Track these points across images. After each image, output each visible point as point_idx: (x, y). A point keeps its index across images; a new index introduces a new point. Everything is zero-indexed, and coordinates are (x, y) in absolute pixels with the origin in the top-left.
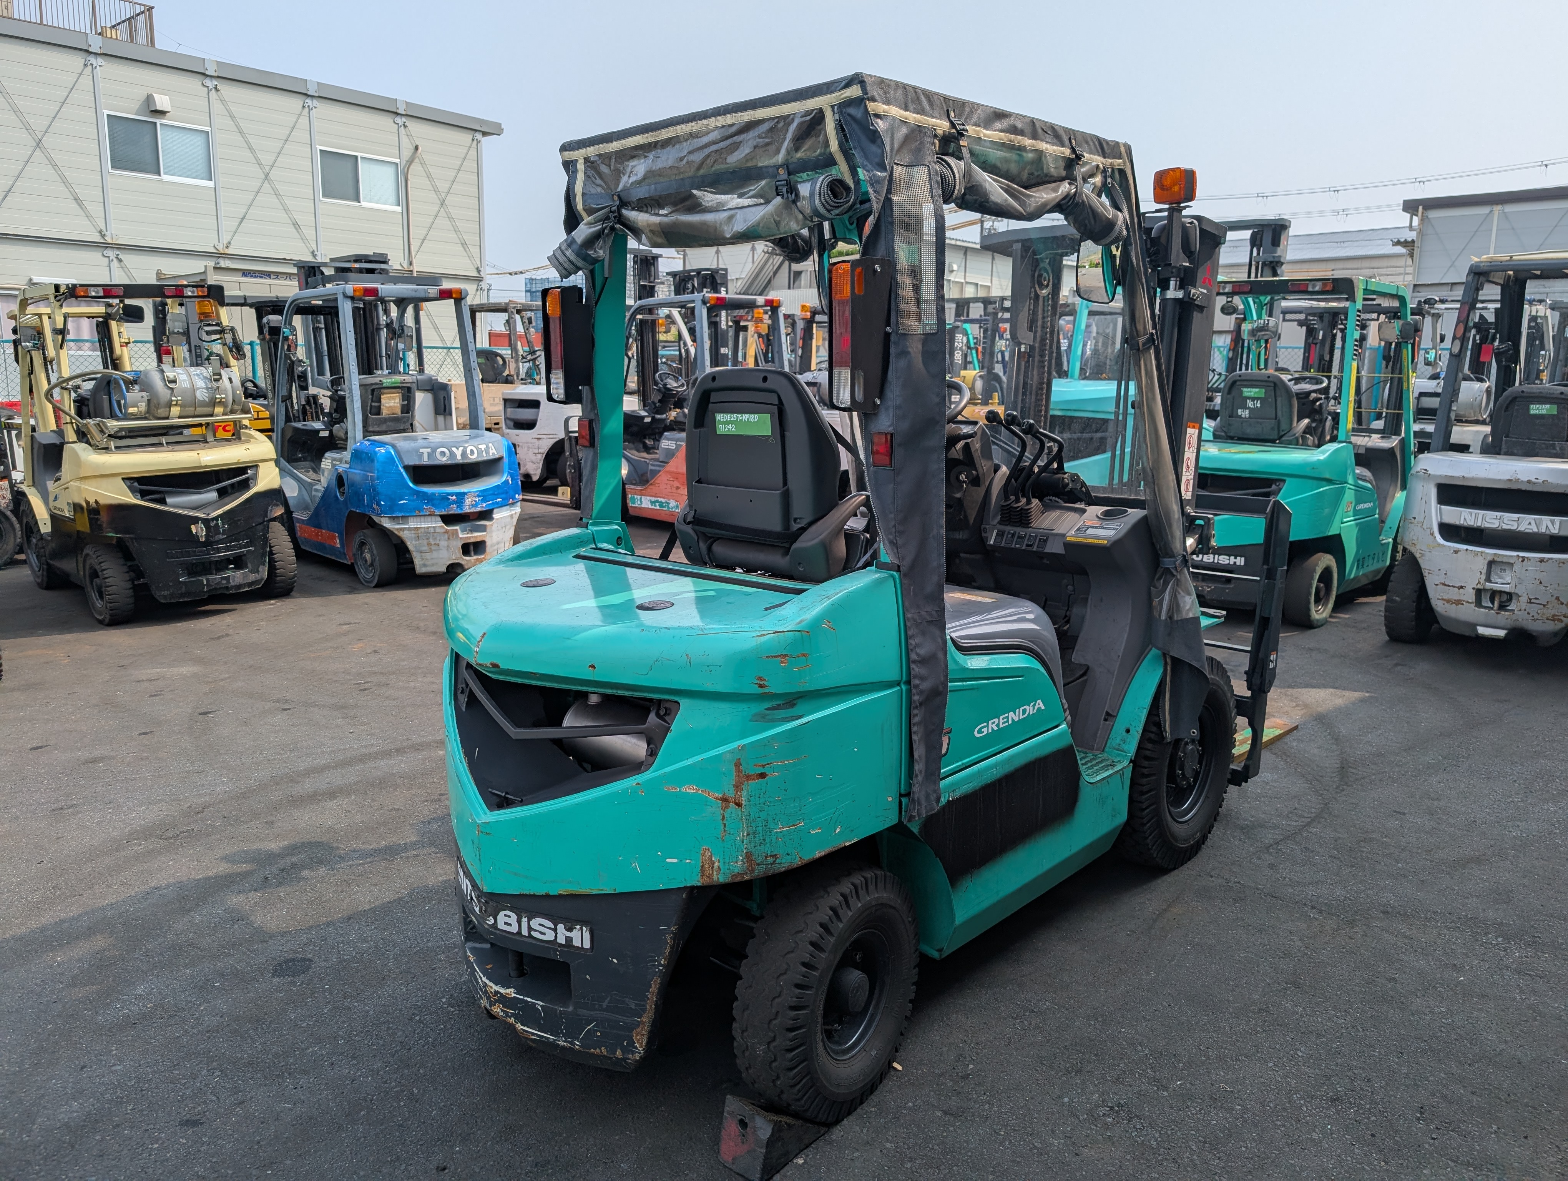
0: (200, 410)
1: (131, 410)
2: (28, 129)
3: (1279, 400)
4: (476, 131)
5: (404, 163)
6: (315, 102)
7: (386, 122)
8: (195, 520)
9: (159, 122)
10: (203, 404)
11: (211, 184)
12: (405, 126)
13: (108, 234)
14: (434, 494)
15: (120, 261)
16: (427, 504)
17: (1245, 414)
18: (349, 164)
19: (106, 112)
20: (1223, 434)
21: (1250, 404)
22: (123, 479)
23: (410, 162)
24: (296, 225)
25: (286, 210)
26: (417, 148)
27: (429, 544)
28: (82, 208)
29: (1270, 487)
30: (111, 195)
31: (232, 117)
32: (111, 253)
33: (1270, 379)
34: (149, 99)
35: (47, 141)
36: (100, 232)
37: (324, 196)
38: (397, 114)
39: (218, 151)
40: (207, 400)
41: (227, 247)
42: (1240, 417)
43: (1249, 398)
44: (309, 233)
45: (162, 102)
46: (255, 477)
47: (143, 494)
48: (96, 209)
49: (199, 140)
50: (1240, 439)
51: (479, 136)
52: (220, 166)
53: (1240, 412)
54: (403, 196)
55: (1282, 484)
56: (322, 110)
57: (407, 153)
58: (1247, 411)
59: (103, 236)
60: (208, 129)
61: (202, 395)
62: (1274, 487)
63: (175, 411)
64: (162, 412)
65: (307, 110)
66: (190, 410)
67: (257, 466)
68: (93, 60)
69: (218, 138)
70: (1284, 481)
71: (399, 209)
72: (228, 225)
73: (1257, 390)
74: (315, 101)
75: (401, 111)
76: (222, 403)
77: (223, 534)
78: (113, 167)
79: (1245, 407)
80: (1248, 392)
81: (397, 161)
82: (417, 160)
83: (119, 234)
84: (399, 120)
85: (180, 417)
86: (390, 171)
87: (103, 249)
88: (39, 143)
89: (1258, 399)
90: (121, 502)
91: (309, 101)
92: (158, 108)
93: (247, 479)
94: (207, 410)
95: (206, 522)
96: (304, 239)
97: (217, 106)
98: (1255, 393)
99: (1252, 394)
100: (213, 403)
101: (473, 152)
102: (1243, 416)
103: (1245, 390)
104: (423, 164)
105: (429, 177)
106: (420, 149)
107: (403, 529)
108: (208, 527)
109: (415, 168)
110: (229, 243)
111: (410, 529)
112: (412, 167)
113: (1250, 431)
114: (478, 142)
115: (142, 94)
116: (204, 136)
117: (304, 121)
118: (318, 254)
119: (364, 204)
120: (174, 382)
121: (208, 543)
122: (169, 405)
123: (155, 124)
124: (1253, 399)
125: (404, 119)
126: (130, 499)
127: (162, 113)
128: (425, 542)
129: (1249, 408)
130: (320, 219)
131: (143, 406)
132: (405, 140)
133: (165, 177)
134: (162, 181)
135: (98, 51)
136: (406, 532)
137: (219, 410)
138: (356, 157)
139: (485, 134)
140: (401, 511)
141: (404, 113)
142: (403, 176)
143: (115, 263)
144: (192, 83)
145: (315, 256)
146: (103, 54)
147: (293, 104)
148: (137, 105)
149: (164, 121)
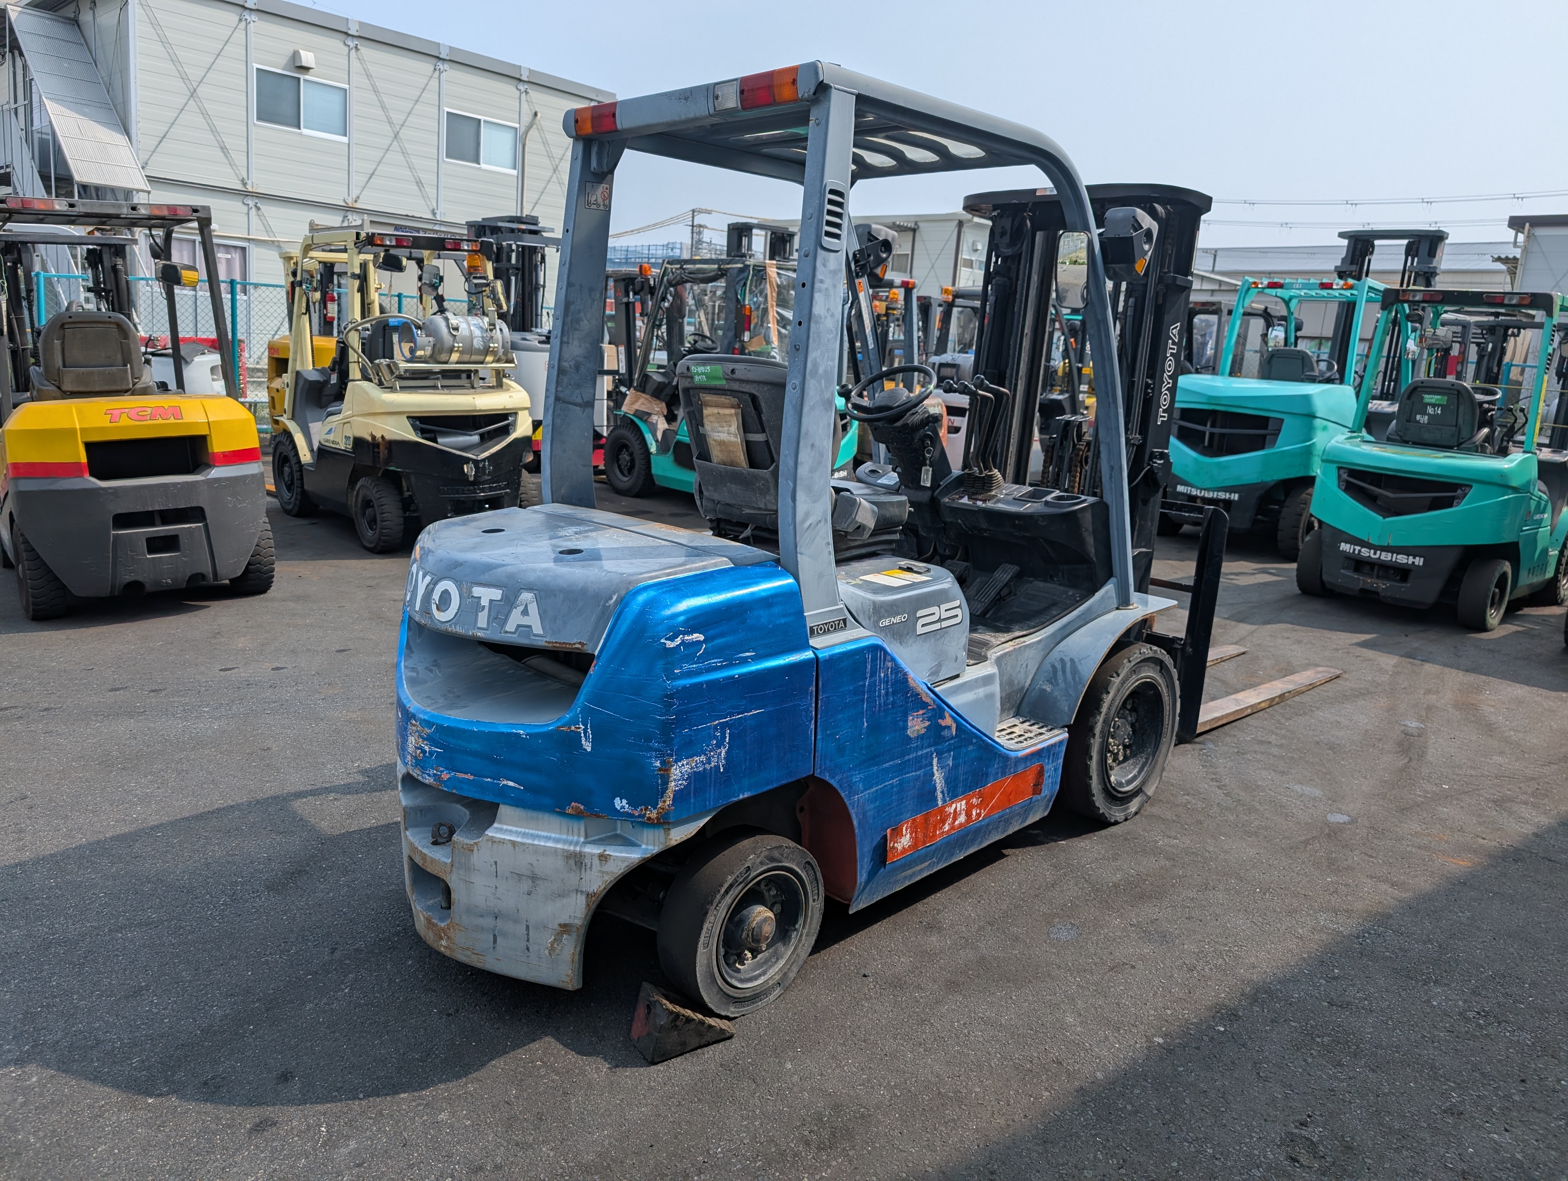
0: (475, 358)
1: (419, 353)
2: (184, 78)
3: (1461, 408)
5: (523, 129)
6: (446, 66)
7: (508, 89)
8: (467, 460)
9: (302, 77)
10: (478, 352)
11: (345, 140)
12: (527, 92)
13: (249, 182)
15: (258, 209)
17: (1423, 419)
18: (473, 127)
19: (256, 66)
20: (1398, 438)
21: (1430, 410)
22: (408, 417)
23: (529, 128)
24: (419, 183)
25: (411, 168)
26: (536, 114)
28: (226, 157)
29: (1456, 491)
30: (254, 146)
31: (369, 75)
32: (251, 202)
33: (1454, 387)
34: (295, 55)
35: (201, 91)
36: (243, 180)
37: (447, 156)
38: (520, 80)
39: (355, 108)
40: (482, 348)
41: (356, 201)
42: (1418, 422)
43: (1430, 404)
44: (431, 191)
45: (307, 58)
46: (514, 424)
47: (423, 432)
48: (239, 158)
49: (337, 98)
50: (1414, 443)
52: (354, 122)
53: (1418, 417)
54: (519, 161)
55: (1467, 489)
56: (451, 74)
57: (527, 119)
58: (1426, 417)
59: (245, 184)
60: (346, 86)
61: (478, 343)
62: (1459, 491)
63: (455, 357)
64: (444, 357)
65: (437, 72)
66: (466, 358)
67: (516, 414)
68: (247, 15)
69: (355, 95)
70: (1471, 487)
71: (515, 172)
72: (358, 180)
73: (1439, 397)
74: (446, 64)
75: (524, 78)
76: (494, 353)
77: (488, 475)
78: (259, 119)
79: (1424, 413)
80: (1428, 398)
81: (517, 125)
82: (535, 126)
83: (258, 185)
84: (522, 87)
85: (457, 363)
86: (509, 136)
87: (243, 197)
88: (193, 94)
89: (1439, 405)
90: (405, 439)
91: (440, 65)
92: (304, 64)
93: (508, 425)
94: (479, 358)
95: (476, 462)
96: (426, 198)
97: (355, 65)
98: (1437, 400)
99: (1433, 401)
100: (487, 351)
102: (1422, 422)
103: (1426, 396)
104: (540, 130)
105: (545, 143)
106: (539, 115)
108: (477, 467)
109: (533, 133)
110: (358, 197)
112: (530, 132)
113: (1427, 437)
115: (288, 50)
116: (342, 93)
117: (434, 83)
118: (438, 212)
119: (483, 166)
120: (457, 329)
121: (475, 483)
122: (451, 350)
123: (299, 79)
124: (1434, 406)
125: (526, 87)
126: (411, 436)
127: (305, 69)
129: (1429, 415)
130: (442, 179)
131: (429, 351)
132: (525, 105)
133: (304, 131)
134: (301, 134)
135: (253, 7)
137: (489, 358)
138: (479, 121)
141: (526, 79)
142: (521, 141)
143: (253, 211)
144: (335, 44)
145: (434, 214)
146: (258, 10)
147: (425, 67)
148: (284, 61)
149: (307, 77)
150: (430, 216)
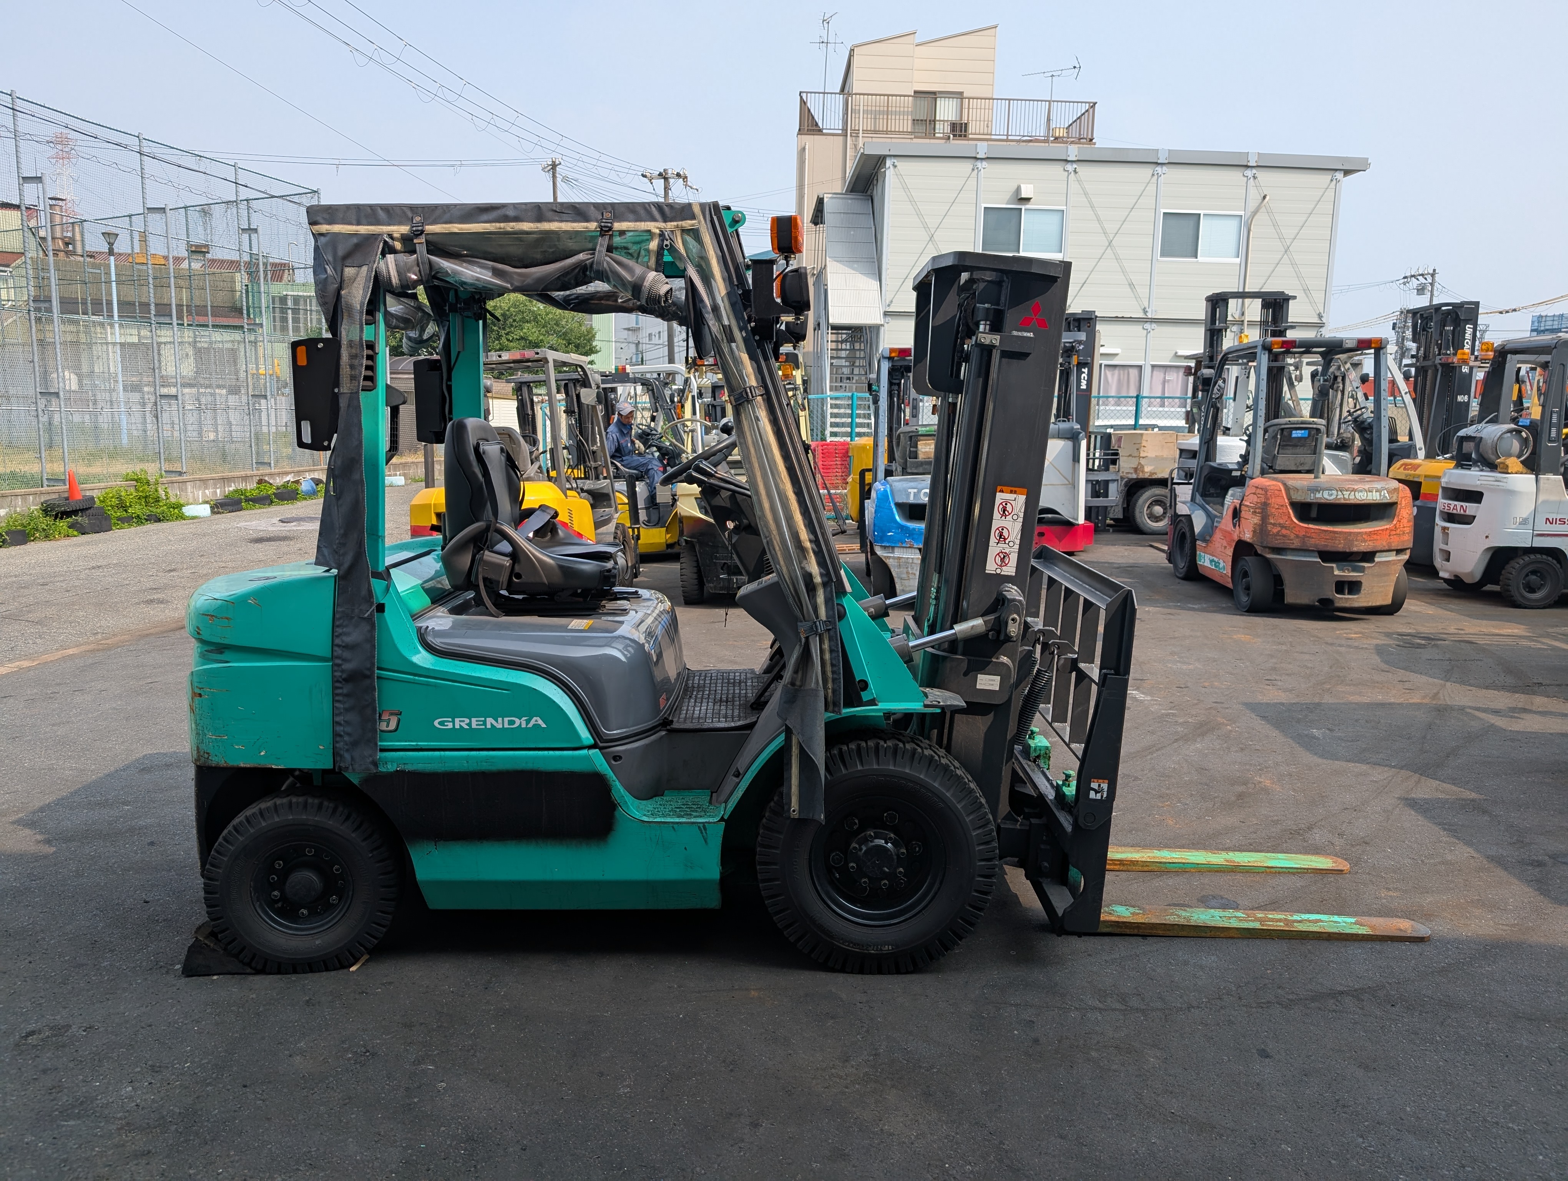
2: (924, 227)
4: (1336, 170)
5: (1249, 215)
7: (1236, 176)
9: (1023, 208)
11: (1060, 256)
12: (1255, 178)
14: (914, 529)
16: (908, 537)
18: (1191, 222)
19: (984, 205)
23: (1255, 213)
24: (1131, 285)
25: (1124, 272)
26: (1264, 197)
27: (908, 573)
31: (1086, 194)
34: (1018, 189)
35: (938, 235)
37: (1162, 255)
38: (1247, 167)
39: (1068, 226)
44: (1143, 292)
45: (1028, 190)
49: (1055, 219)
51: (1339, 175)
52: (1068, 239)
54: (1244, 247)
56: (1171, 175)
57: (1253, 204)
60: (1064, 208)
65: (1156, 177)
68: (979, 164)
69: (1071, 215)
71: (1238, 260)
74: (1164, 168)
75: (1252, 163)
78: (983, 250)
81: (1242, 213)
82: (1263, 209)
84: (1249, 173)
86: (1233, 224)
88: (931, 238)
91: (1159, 169)
92: (1025, 196)
96: (1137, 298)
97: (1074, 186)
101: (1330, 193)
104: (1271, 212)
105: (1275, 225)
106: (1268, 198)
107: (889, 557)
109: (1261, 217)
111: (894, 558)
112: (1256, 217)
114: (1338, 181)
115: (1012, 186)
116: (1059, 214)
117: (1152, 187)
118: (1149, 310)
119: (1201, 259)
123: (1020, 209)
125: (1254, 171)
127: (1028, 200)
128: (905, 570)
130: (1156, 278)
132: (1252, 192)
133: (1023, 254)
135: (984, 156)
136: (891, 560)
138: (1199, 215)
139: (1347, 172)
140: (888, 542)
141: (1255, 164)
142: (1246, 226)
144: (1056, 170)
145: (1145, 312)
146: (988, 158)
147: (1143, 174)
148: (1008, 196)
149: (1028, 206)
150: (1141, 315)
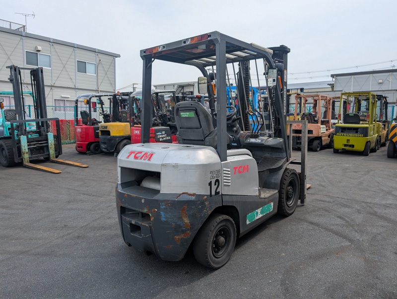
2: (6, 54)
7: (93, 54)
11: (50, 68)
12: (97, 55)
13: (25, 81)
18: (84, 64)
19: (26, 50)
24: (71, 79)
25: (69, 75)
31: (56, 52)
34: (36, 47)
35: (11, 57)
37: (78, 72)
39: (53, 61)
45: (40, 48)
48: (22, 74)
49: (48, 58)
52: (53, 64)
54: (97, 72)
56: (78, 51)
57: (98, 61)
60: (50, 55)
69: (53, 57)
71: (95, 75)
72: (54, 79)
75: (97, 51)
78: (27, 64)
81: (96, 63)
86: (93, 66)
87: (23, 84)
91: (75, 49)
96: (73, 82)
97: (52, 50)
101: (113, 61)
104: (102, 64)
105: (103, 67)
106: (101, 60)
110: (55, 83)
112: (99, 65)
117: (73, 53)
118: (76, 86)
119: (87, 74)
123: (37, 53)
130: (77, 78)
132: (97, 58)
135: (24, 36)
138: (86, 62)
139: (116, 57)
142: (97, 67)
144: (47, 44)
147: (71, 49)
148: (33, 49)
149: (40, 53)
150: (74, 87)
